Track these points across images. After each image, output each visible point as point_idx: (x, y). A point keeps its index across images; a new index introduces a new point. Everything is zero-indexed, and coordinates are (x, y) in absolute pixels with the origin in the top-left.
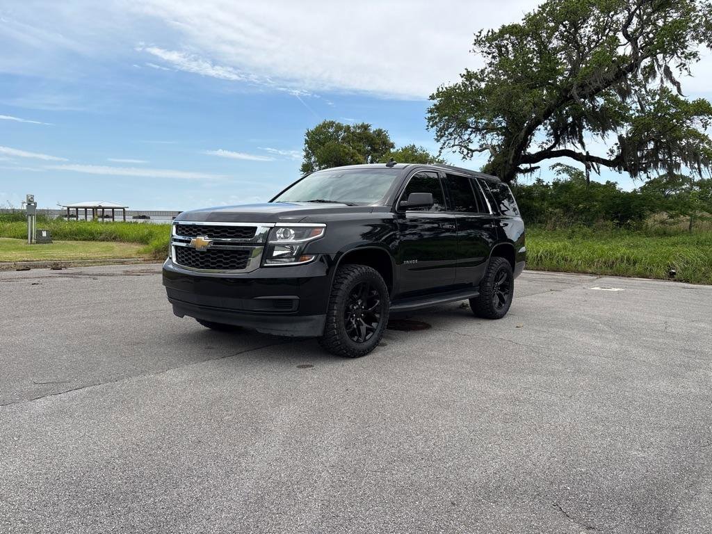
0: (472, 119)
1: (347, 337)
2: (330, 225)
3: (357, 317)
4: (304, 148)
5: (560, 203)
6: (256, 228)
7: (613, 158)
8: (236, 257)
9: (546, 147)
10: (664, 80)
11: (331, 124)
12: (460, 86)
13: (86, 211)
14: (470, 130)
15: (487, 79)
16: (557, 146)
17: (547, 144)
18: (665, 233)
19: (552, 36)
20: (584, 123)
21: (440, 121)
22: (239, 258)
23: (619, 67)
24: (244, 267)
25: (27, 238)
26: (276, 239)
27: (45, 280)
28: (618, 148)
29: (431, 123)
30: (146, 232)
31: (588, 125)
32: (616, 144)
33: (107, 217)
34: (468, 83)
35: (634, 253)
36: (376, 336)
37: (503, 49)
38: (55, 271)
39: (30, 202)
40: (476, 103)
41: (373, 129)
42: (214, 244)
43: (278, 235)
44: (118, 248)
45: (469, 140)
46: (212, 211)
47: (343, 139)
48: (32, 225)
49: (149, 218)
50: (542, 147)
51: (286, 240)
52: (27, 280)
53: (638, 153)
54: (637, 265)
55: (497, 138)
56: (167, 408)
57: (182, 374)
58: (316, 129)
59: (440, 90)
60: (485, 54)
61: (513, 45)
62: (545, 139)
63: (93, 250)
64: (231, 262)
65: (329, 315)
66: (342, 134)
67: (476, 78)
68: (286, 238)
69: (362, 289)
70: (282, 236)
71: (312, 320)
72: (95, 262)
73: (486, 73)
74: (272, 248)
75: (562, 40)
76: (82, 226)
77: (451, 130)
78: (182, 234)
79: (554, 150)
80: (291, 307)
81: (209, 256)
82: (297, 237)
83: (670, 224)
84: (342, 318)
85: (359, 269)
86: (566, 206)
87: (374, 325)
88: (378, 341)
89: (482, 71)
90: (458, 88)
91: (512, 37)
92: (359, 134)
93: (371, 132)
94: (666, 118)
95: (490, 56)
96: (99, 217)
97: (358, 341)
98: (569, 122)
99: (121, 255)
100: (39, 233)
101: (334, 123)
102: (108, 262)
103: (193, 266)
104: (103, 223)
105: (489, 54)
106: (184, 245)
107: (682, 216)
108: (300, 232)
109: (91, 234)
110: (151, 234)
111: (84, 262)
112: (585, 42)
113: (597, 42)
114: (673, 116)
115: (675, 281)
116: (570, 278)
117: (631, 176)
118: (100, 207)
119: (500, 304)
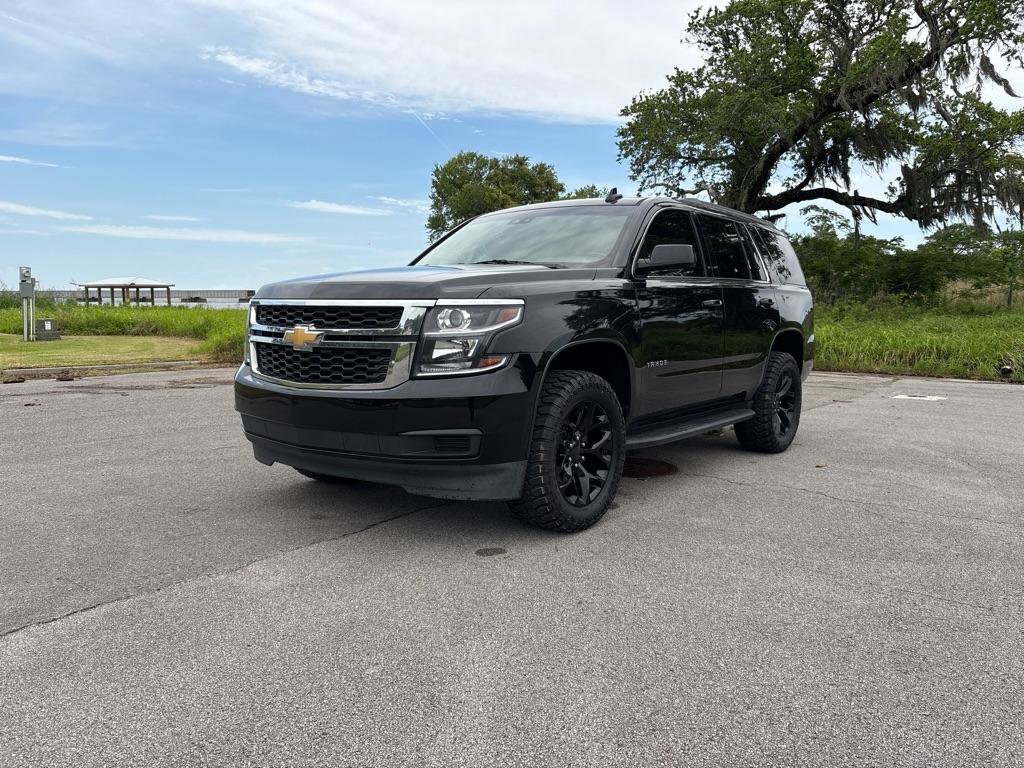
0: (686, 145)
1: (561, 499)
2: (531, 302)
3: (574, 462)
4: (431, 194)
5: (813, 269)
6: (402, 309)
7: (894, 200)
8: (366, 361)
9: (794, 185)
10: (982, 77)
11: (471, 157)
12: (666, 94)
13: (112, 291)
14: (681, 160)
15: (706, 83)
16: (810, 183)
17: (795, 180)
18: (972, 310)
19: (804, 16)
20: (851, 148)
21: (637, 148)
22: (372, 363)
23: (909, 60)
24: (382, 379)
25: (23, 333)
26: (438, 329)
27: (45, 398)
28: (902, 185)
29: (624, 152)
30: (201, 320)
31: (856, 151)
32: (899, 179)
33: (144, 300)
34: (679, 89)
35: (945, 341)
36: (605, 493)
37: (731, 37)
38: (63, 383)
39: (26, 280)
40: (691, 120)
41: (531, 164)
42: (328, 337)
43: (441, 322)
44: (159, 346)
45: (680, 177)
46: (320, 281)
47: (489, 178)
48: (29, 313)
49: (205, 301)
50: (788, 185)
51: (456, 330)
52: (19, 399)
53: (933, 191)
54: (952, 360)
55: (722, 172)
56: (257, 651)
57: (277, 573)
58: (450, 164)
59: (638, 100)
60: (703, 45)
61: (746, 30)
62: (791, 173)
63: (121, 350)
64: (358, 369)
65: (532, 461)
66: (486, 173)
67: (691, 83)
68: (454, 326)
69: (584, 414)
70: (448, 322)
71: (502, 470)
72: (125, 368)
73: (705, 75)
74: (431, 344)
75: (820, 22)
76: (108, 314)
77: (652, 162)
78: (268, 322)
79: (807, 188)
80: (467, 449)
81: (317, 360)
82: (475, 324)
83: (976, 297)
84: (553, 465)
85: (579, 379)
86: (822, 272)
87: (601, 473)
88: (609, 503)
89: (700, 72)
90: (664, 98)
91: (743, 19)
92: (512, 171)
93: (530, 168)
94: (973, 139)
95: (711, 48)
96: (132, 300)
97: (578, 505)
98: (828, 147)
99: (165, 356)
100: (40, 325)
101: (475, 155)
102: (146, 366)
103: (289, 378)
104: (137, 308)
105: (709, 45)
106: (269, 340)
107: (993, 285)
108: (481, 316)
109: (119, 324)
110: (209, 323)
111: (109, 368)
112: (853, 25)
113: (872, 25)
114: (982, 136)
115: (1012, 382)
116: (852, 381)
117: (921, 226)
118: (132, 286)
119: (783, 429)
